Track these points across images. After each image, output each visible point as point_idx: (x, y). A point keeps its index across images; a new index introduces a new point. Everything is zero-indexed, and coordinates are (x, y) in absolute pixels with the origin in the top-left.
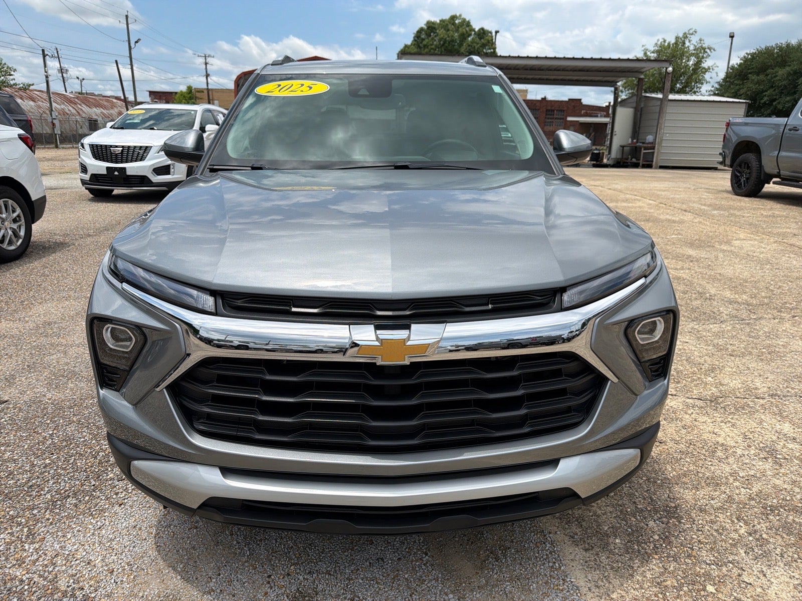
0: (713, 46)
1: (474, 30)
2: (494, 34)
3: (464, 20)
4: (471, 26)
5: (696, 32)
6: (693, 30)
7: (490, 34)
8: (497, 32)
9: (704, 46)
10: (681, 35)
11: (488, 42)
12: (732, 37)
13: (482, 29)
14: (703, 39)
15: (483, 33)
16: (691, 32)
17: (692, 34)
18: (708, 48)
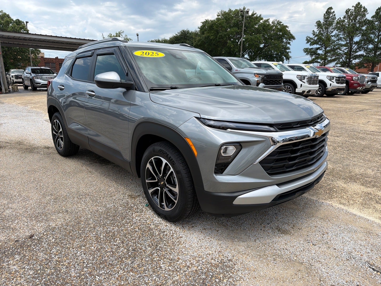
0: (131, 38)
1: (12, 20)
2: (25, 23)
3: (5, 14)
4: (10, 17)
5: (124, 32)
6: (122, 31)
7: (23, 23)
8: (27, 22)
9: (128, 38)
10: (118, 33)
11: (23, 27)
12: (138, 35)
13: (18, 20)
14: (127, 35)
15: (18, 22)
16: (122, 32)
17: (122, 33)
18: (130, 39)
